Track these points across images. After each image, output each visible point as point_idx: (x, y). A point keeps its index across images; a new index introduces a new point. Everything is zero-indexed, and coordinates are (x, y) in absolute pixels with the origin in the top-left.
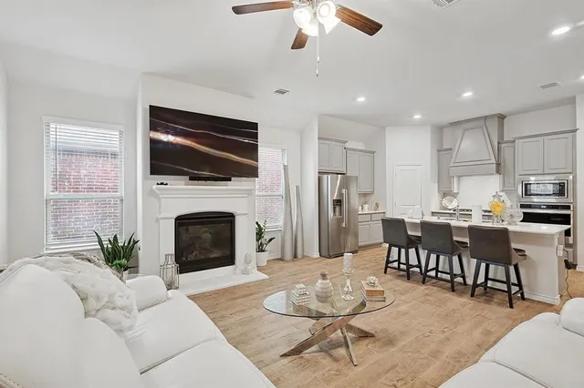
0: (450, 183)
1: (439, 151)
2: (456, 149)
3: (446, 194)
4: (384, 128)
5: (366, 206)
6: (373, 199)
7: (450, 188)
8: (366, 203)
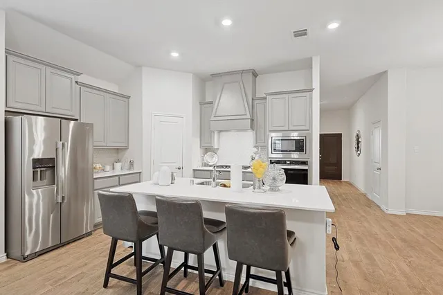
0: (211, 137)
1: (201, 104)
2: (217, 102)
3: (208, 150)
4: (139, 67)
5: (118, 165)
6: (127, 156)
7: (211, 143)
8: (118, 161)
